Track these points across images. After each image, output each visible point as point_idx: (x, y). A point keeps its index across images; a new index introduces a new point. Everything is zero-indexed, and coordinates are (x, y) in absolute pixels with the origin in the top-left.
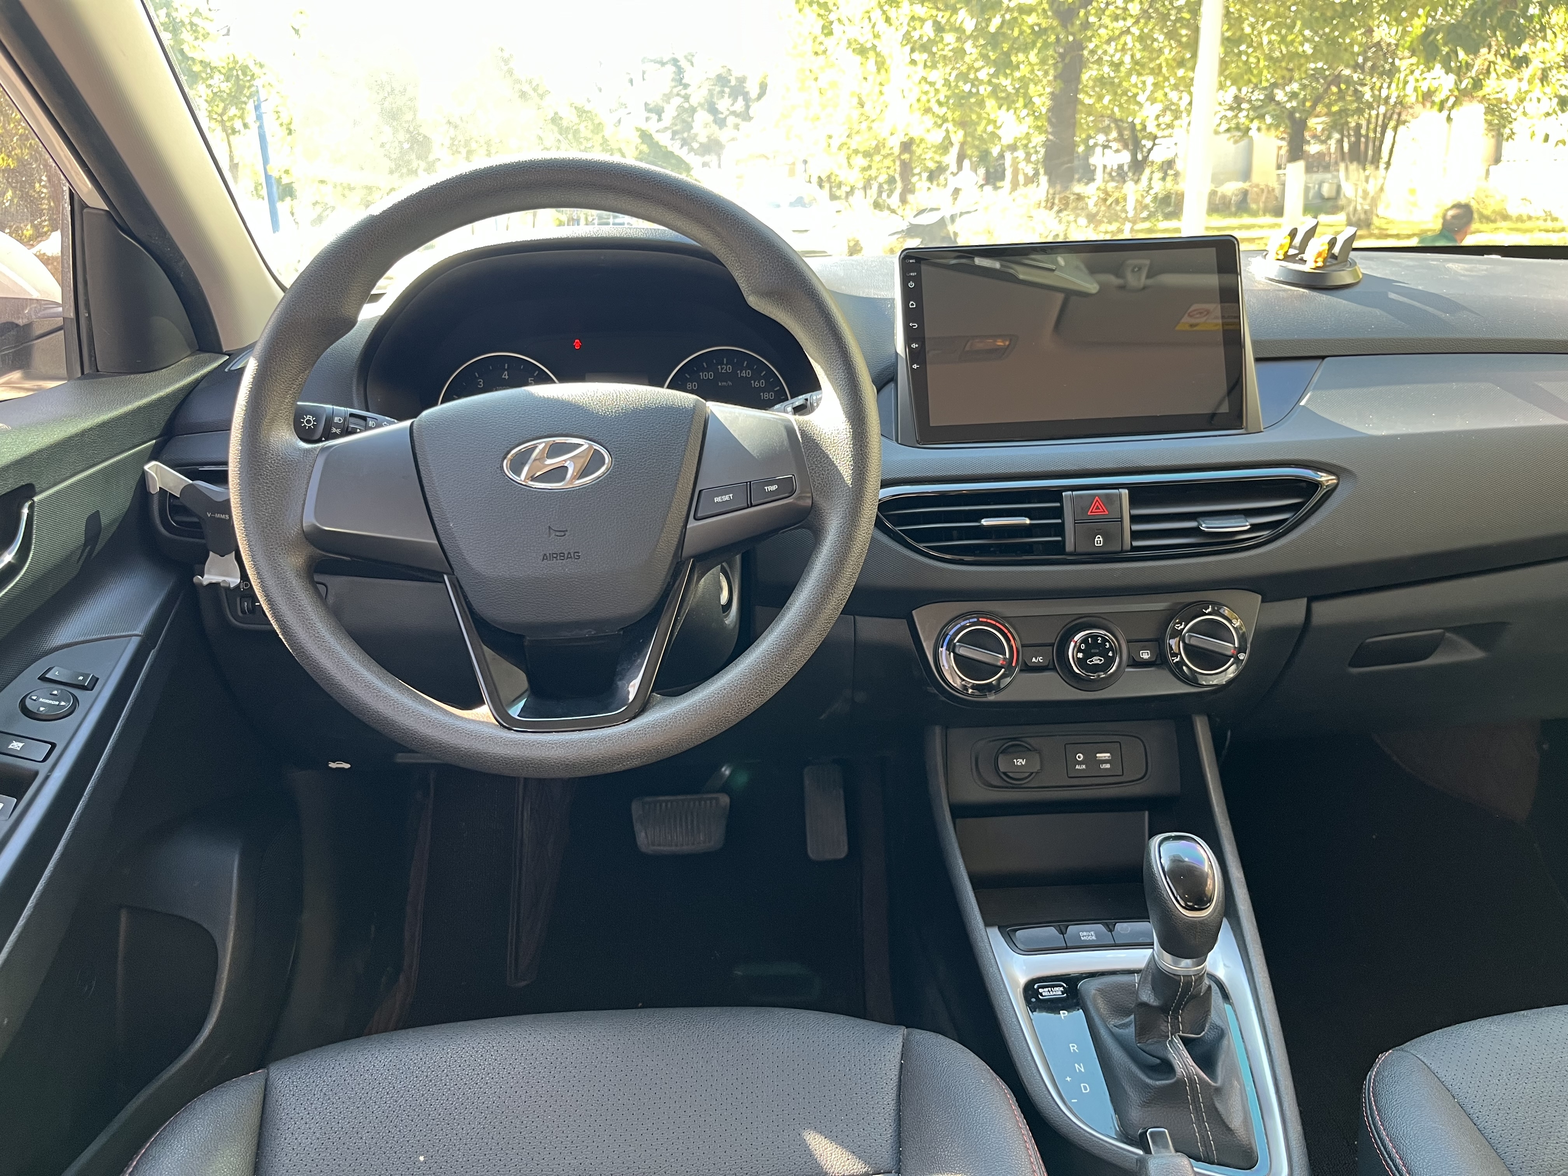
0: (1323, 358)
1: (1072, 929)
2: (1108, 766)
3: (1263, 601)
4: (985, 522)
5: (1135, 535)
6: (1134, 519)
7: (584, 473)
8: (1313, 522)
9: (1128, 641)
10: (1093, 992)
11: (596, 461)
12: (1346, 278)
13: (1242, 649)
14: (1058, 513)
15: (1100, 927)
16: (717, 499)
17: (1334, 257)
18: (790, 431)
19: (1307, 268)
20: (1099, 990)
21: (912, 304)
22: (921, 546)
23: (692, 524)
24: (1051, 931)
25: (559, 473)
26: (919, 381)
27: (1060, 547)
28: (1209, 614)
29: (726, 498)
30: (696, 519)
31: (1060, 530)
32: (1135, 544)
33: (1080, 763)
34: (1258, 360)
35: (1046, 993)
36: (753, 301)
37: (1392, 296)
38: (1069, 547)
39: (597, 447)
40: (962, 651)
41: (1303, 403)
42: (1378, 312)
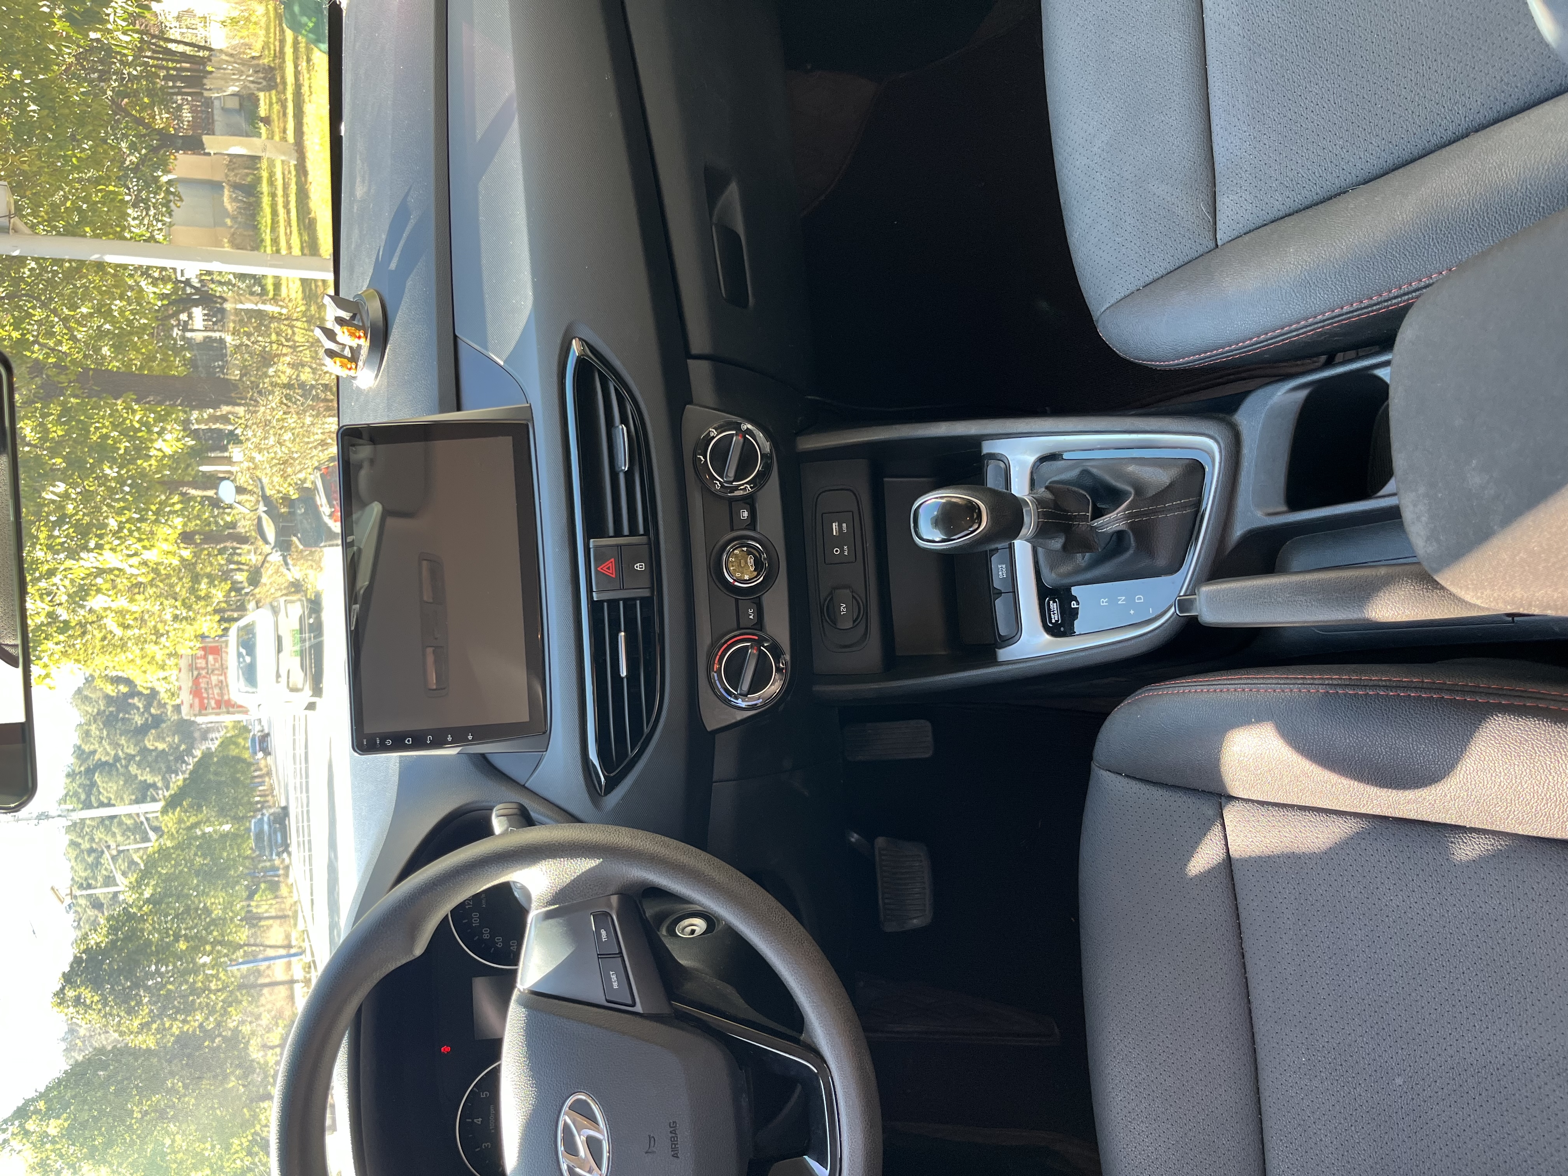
0: (455, 337)
1: (997, 584)
2: (844, 525)
3: (691, 402)
4: (624, 673)
5: (633, 532)
6: (618, 533)
7: (592, 1119)
8: (617, 363)
9: (732, 530)
10: (1053, 575)
11: (582, 1109)
12: (374, 308)
13: (737, 427)
14: (613, 604)
15: (994, 559)
16: (615, 985)
17: (353, 317)
18: (549, 915)
19: (365, 343)
20: (1052, 568)
21: (408, 741)
22: (646, 730)
23: (639, 1008)
24: (999, 604)
25: (593, 1145)
26: (485, 733)
27: (646, 602)
28: (705, 457)
29: (614, 978)
30: (634, 1005)
31: (629, 603)
32: (641, 531)
33: (842, 551)
34: (459, 408)
35: (1055, 617)
36: (419, 951)
37: (393, 266)
38: (646, 593)
39: (565, 1108)
40: (745, 687)
41: (502, 363)
42: (409, 283)
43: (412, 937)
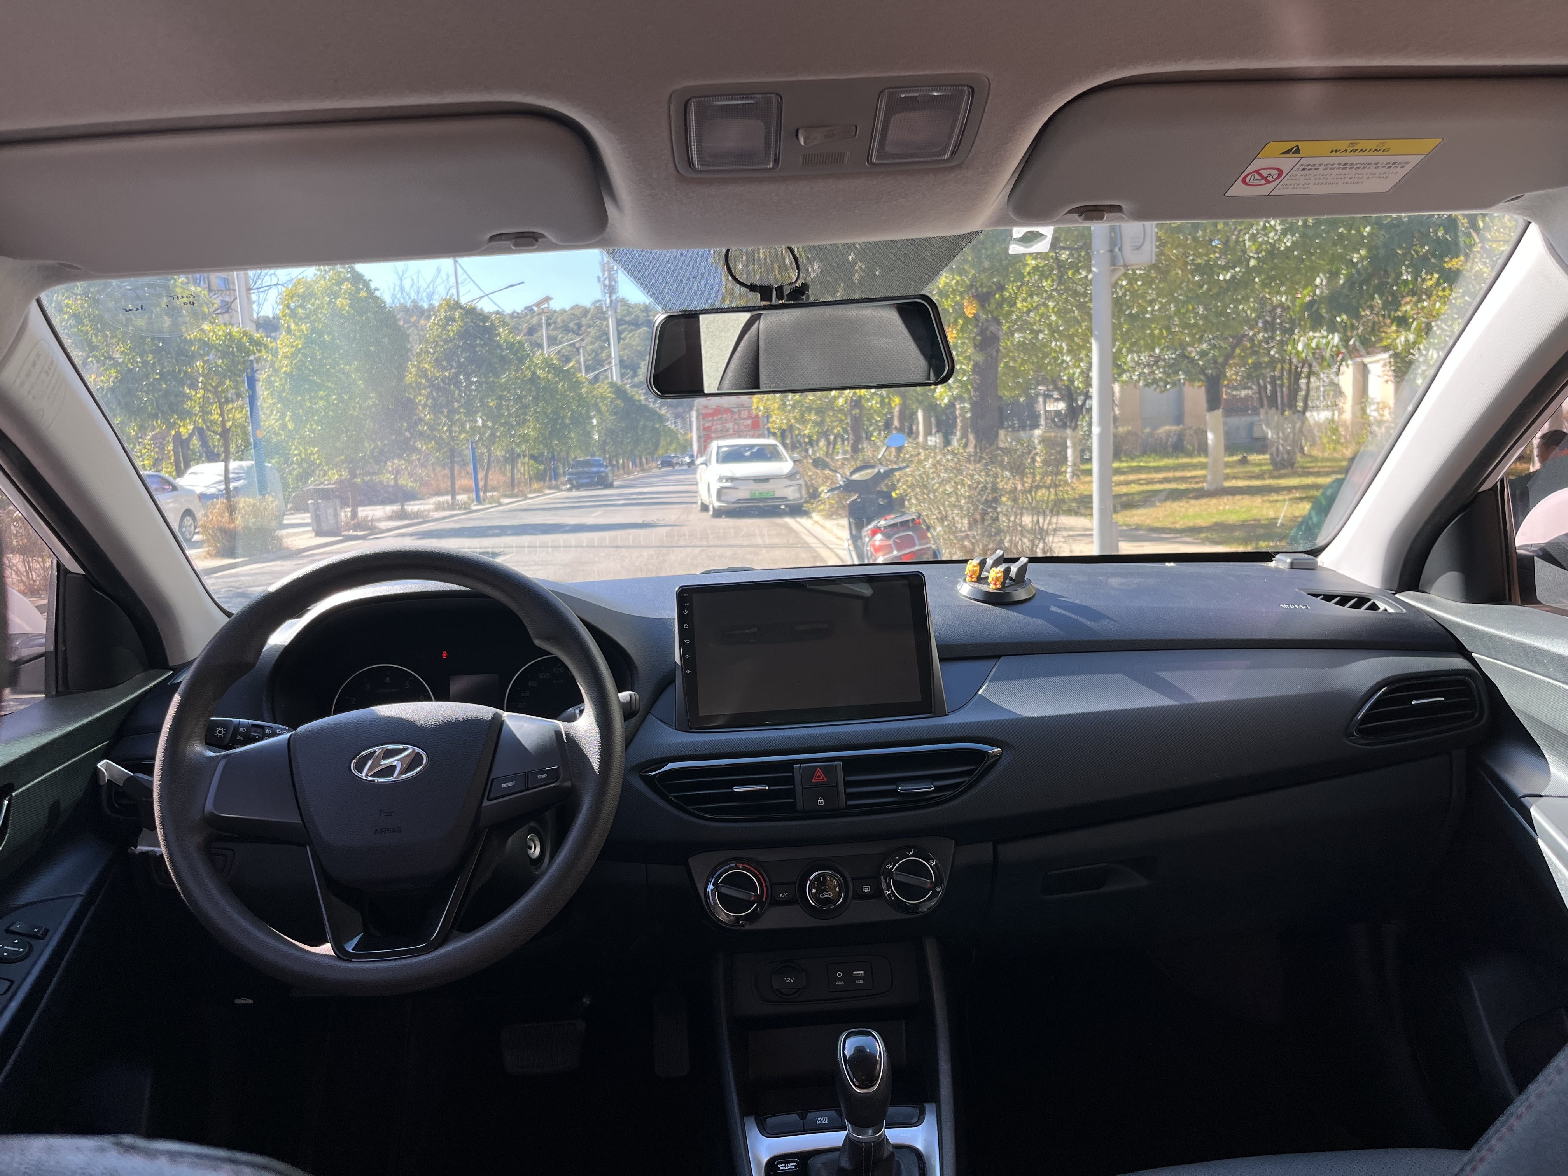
0: (999, 657)
1: (811, 1115)
2: (862, 981)
3: (957, 844)
4: (736, 789)
5: (849, 796)
6: (847, 784)
7: (408, 770)
8: (983, 784)
9: (853, 879)
10: (819, 1165)
11: (416, 760)
12: (1021, 594)
13: (938, 882)
14: (791, 780)
15: (833, 1113)
16: (504, 785)
17: (1011, 579)
18: (558, 734)
19: (991, 588)
20: (824, 1164)
21: (686, 626)
22: (690, 808)
23: (486, 803)
24: (794, 1117)
25: (390, 770)
26: (691, 683)
27: (793, 807)
28: (911, 856)
29: (510, 784)
30: (489, 800)
31: (791, 793)
32: (850, 803)
33: (840, 980)
34: (941, 660)
35: (782, 1167)
36: (537, 642)
37: (1053, 609)
38: (799, 807)
39: (418, 750)
40: (724, 890)
41: (980, 693)
42: (1040, 621)
43: (548, 639)
